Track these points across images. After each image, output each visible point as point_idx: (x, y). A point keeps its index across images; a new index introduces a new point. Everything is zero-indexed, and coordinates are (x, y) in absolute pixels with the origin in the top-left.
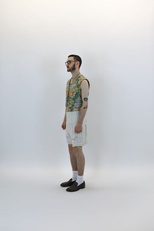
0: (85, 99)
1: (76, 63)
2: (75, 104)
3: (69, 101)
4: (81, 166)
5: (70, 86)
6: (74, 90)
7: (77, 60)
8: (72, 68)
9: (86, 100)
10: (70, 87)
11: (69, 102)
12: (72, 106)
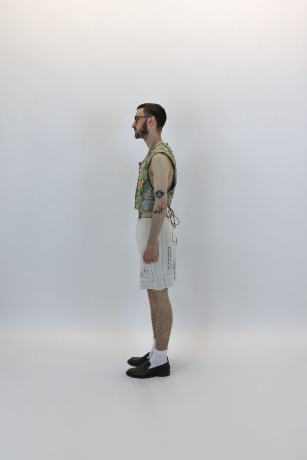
0: (157, 193)
1: (149, 119)
2: (143, 204)
4: (160, 330)
7: (150, 114)
8: (141, 131)
9: (159, 194)
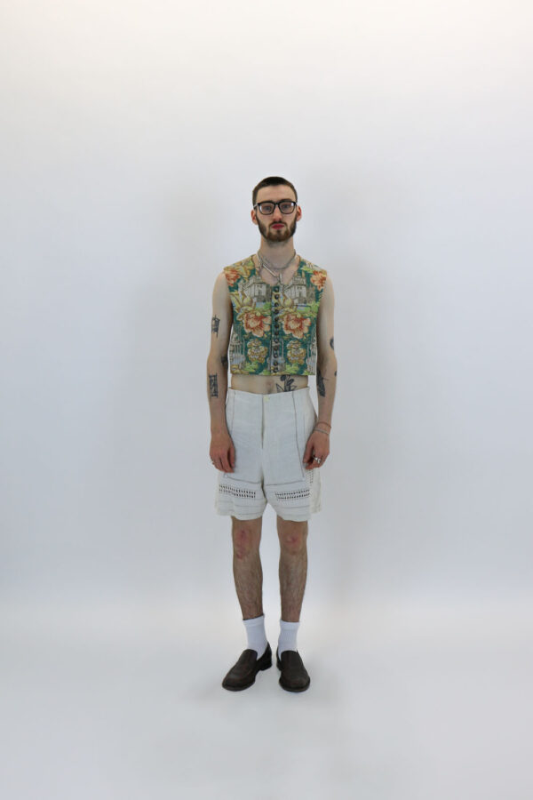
3: (286, 351)
5: (280, 293)
6: (303, 309)
10: (281, 300)
11: (285, 355)
12: (297, 368)
